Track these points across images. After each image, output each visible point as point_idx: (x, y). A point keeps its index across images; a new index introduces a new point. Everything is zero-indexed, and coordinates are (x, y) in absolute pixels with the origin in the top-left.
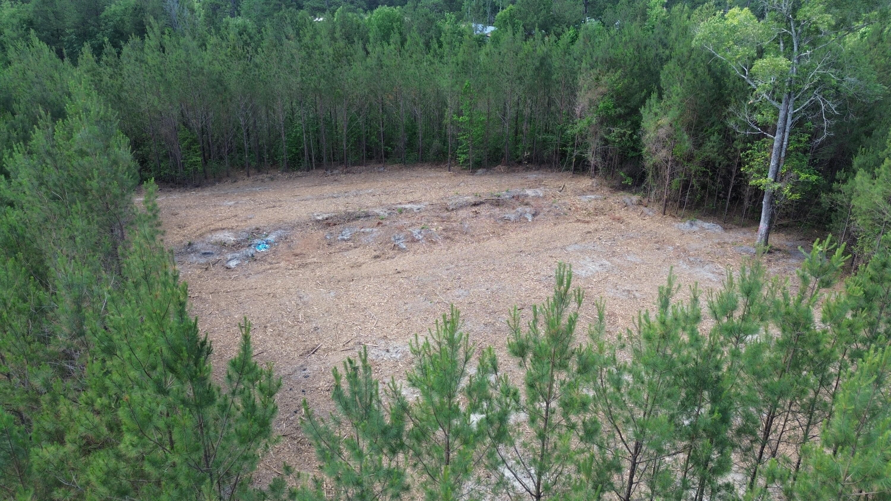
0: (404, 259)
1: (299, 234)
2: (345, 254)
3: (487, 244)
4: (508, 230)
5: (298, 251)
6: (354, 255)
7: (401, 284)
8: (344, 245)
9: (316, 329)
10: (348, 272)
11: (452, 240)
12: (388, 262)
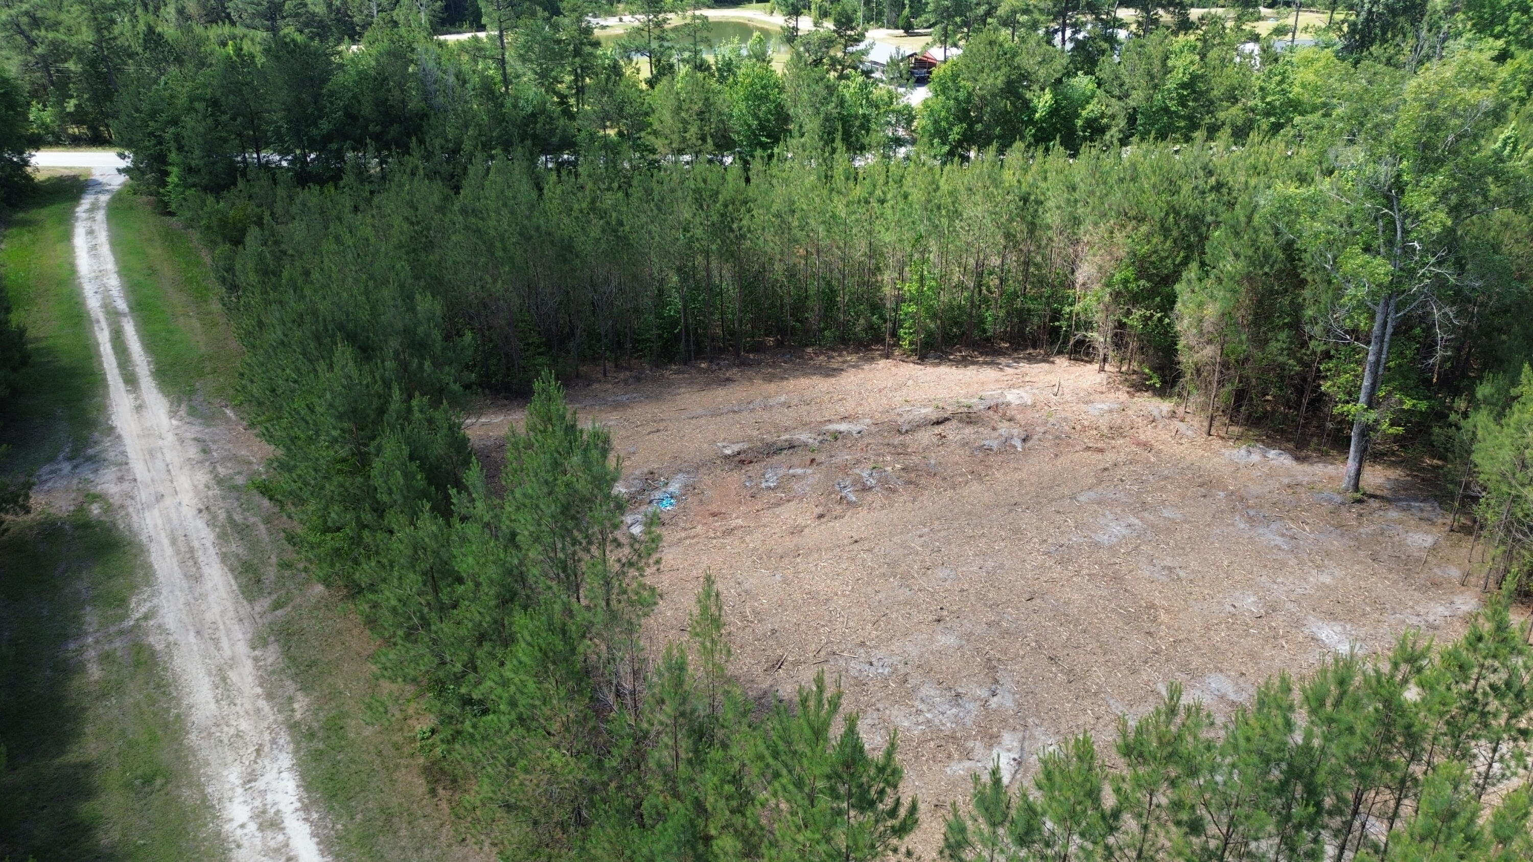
0: (858, 519)
1: (708, 480)
2: (777, 511)
3: (966, 492)
4: (991, 467)
5: (714, 508)
6: (788, 513)
7: (864, 560)
8: (773, 497)
9: (774, 631)
10: (789, 542)
11: (917, 485)
12: (837, 524)
